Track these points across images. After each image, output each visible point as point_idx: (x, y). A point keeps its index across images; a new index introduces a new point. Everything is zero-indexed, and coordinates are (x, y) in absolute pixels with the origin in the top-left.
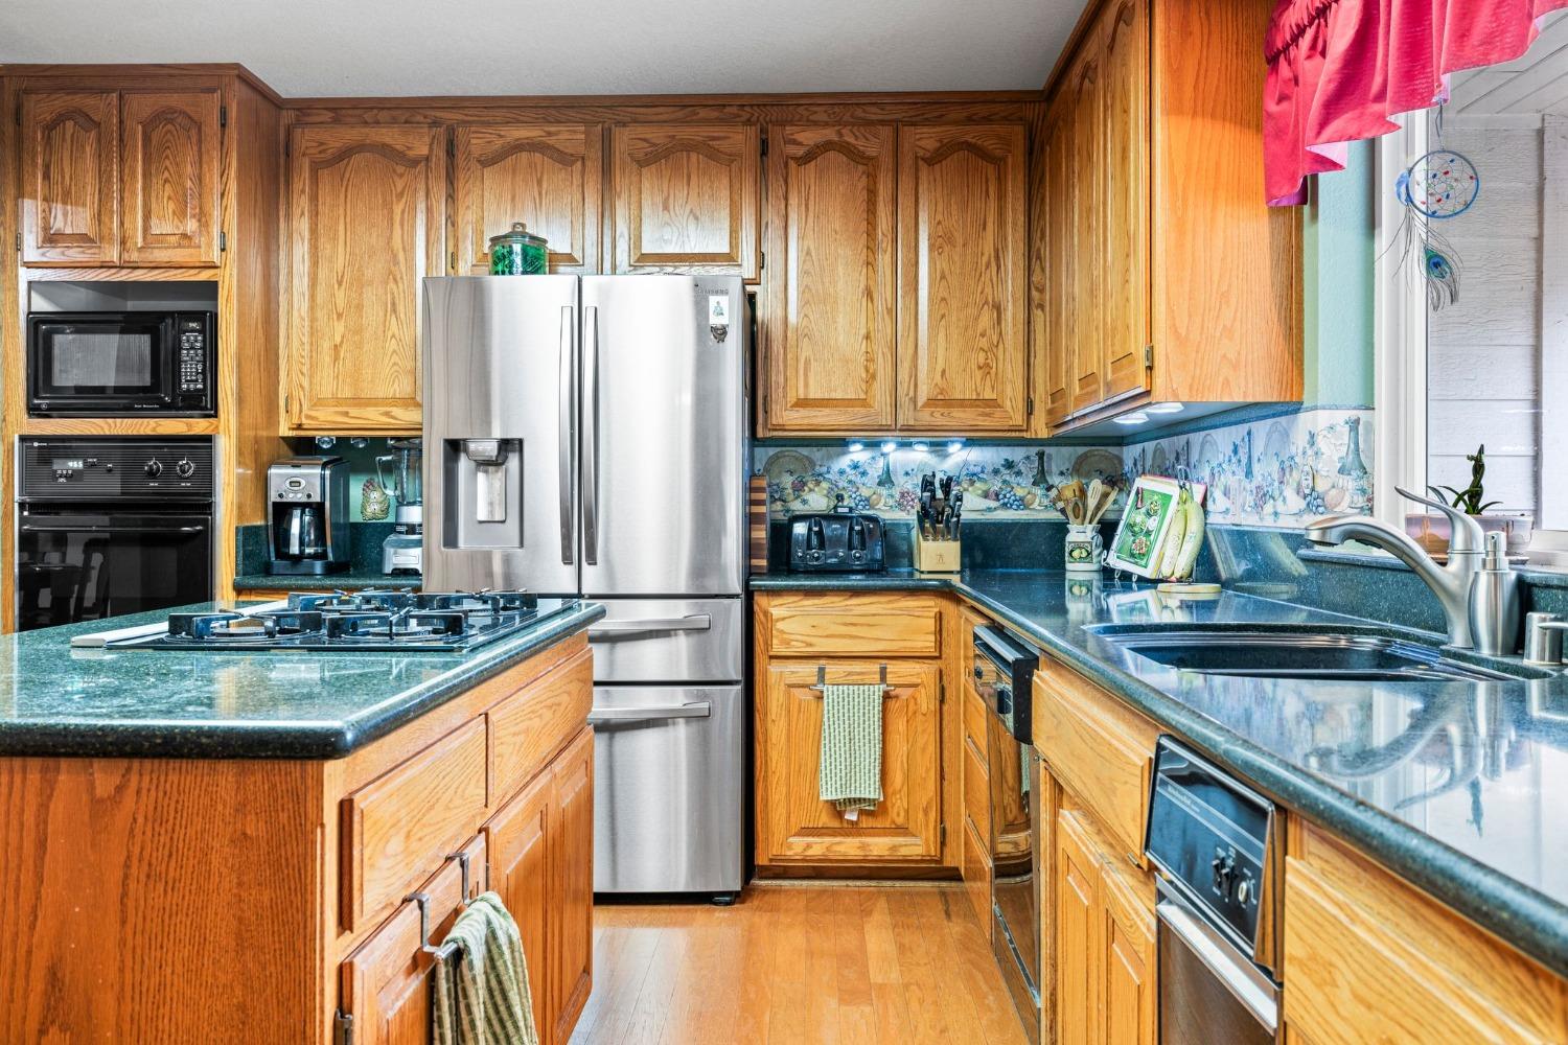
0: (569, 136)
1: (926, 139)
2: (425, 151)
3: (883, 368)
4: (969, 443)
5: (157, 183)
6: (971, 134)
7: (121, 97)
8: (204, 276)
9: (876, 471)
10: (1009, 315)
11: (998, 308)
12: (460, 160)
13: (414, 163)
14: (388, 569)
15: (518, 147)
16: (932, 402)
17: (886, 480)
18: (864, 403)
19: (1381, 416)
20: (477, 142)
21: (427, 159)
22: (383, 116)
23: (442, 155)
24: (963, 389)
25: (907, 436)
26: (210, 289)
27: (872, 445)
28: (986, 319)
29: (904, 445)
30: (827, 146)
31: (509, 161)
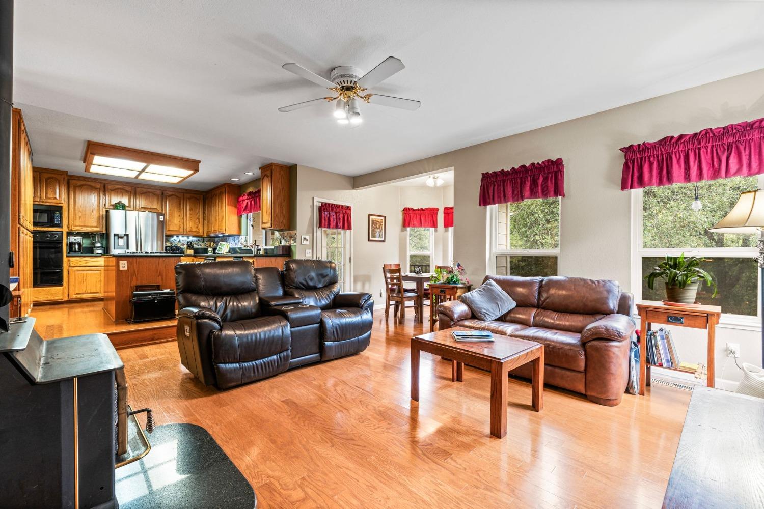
0: (127, 188)
1: (189, 196)
2: (99, 187)
3: (182, 226)
4: (193, 237)
5: (49, 189)
6: (195, 196)
7: (40, 173)
8: (59, 205)
9: (178, 240)
10: (201, 220)
11: (199, 219)
12: (106, 189)
13: (96, 189)
14: (95, 253)
15: (118, 189)
16: (189, 231)
17: (179, 242)
18: (179, 231)
19: (248, 236)
20: (110, 187)
21: (99, 189)
22: (90, 180)
23: (103, 187)
24: (194, 230)
25: (183, 235)
26: (61, 207)
27: (177, 236)
28: (197, 221)
29: (183, 237)
30: (173, 195)
31: (116, 191)
